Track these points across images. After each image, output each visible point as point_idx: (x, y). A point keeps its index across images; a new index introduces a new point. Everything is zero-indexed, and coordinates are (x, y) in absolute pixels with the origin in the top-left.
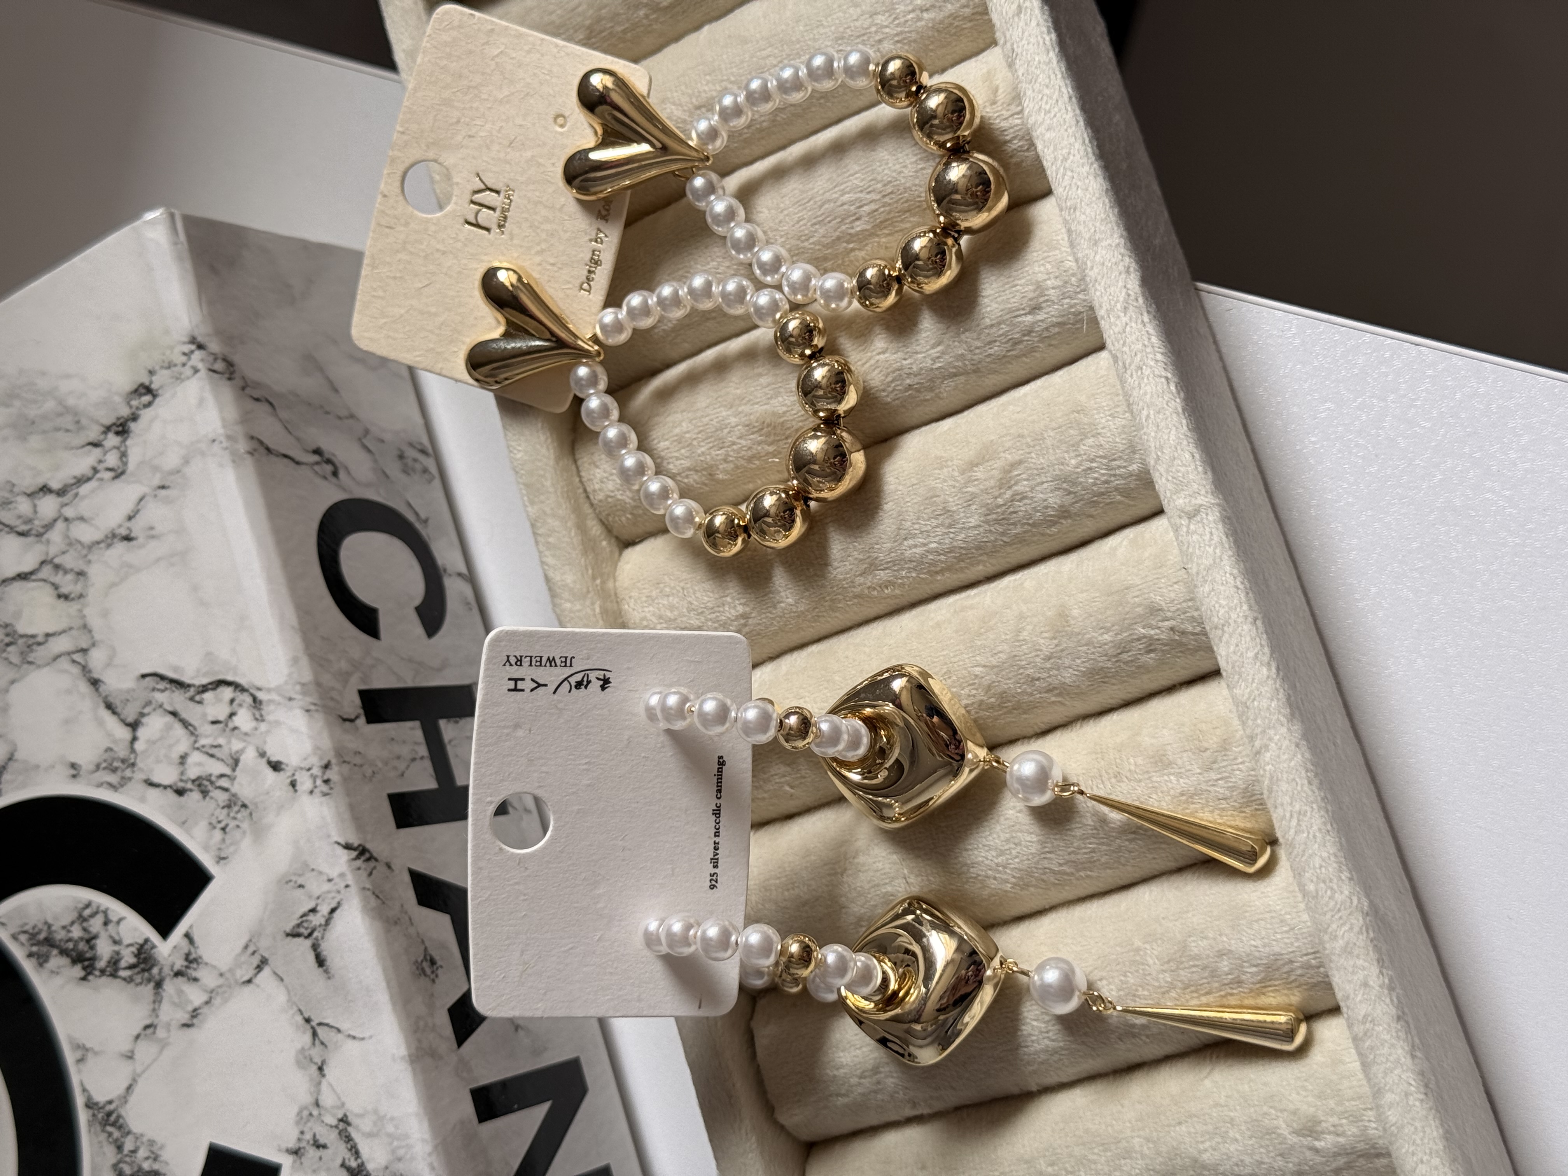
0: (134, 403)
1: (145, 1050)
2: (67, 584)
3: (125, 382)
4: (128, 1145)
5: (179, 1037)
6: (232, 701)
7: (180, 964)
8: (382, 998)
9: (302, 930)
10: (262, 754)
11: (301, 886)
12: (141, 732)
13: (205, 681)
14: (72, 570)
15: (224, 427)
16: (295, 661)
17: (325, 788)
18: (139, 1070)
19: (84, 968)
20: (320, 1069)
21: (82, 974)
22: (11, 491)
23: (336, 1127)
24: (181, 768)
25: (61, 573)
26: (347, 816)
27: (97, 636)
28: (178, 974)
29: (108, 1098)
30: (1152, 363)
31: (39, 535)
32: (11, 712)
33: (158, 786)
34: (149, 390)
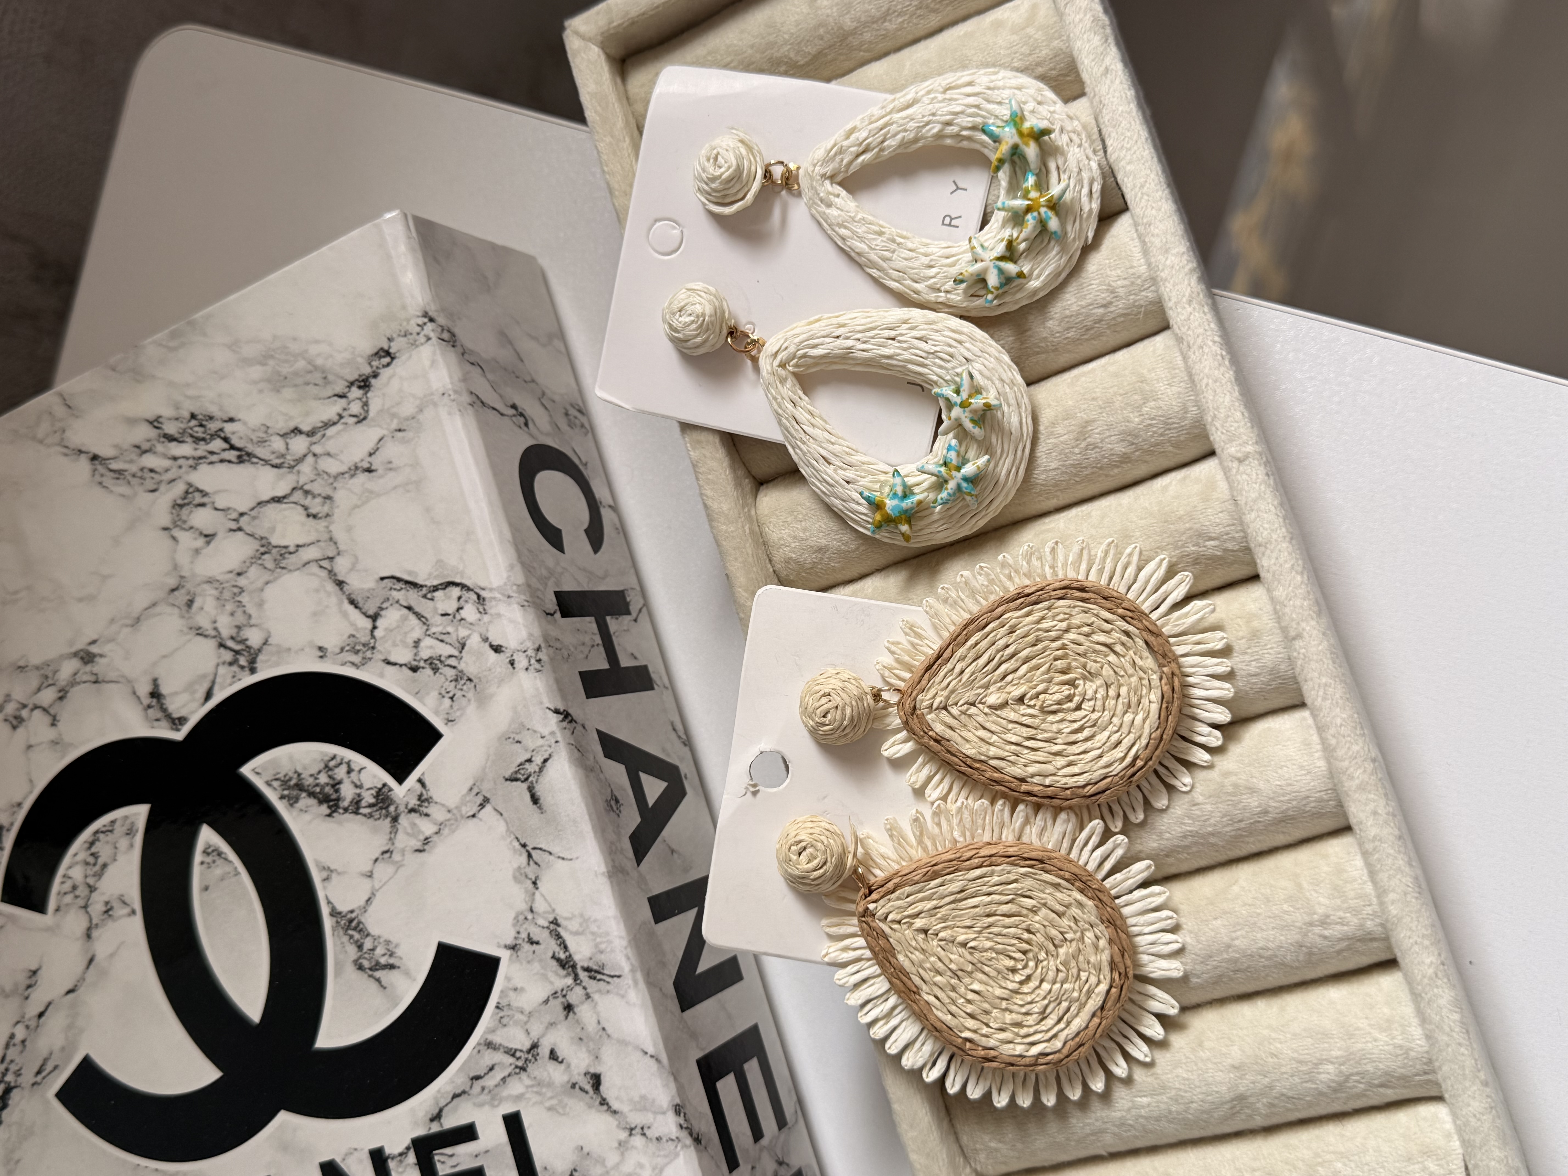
0: (375, 363)
1: (383, 871)
2: (316, 506)
3: (367, 347)
4: (368, 944)
5: (413, 861)
6: (459, 598)
7: (413, 802)
8: (586, 827)
9: (520, 776)
10: (485, 640)
11: (519, 742)
12: (379, 623)
13: (435, 583)
14: (319, 495)
15: (452, 383)
16: (512, 567)
17: (538, 666)
18: (377, 887)
19: (329, 807)
20: (534, 883)
21: (328, 811)
22: (266, 432)
23: (548, 928)
24: (415, 651)
25: (310, 497)
26: (555, 687)
27: (342, 547)
28: (412, 810)
29: (350, 908)
30: (1210, 344)
31: (291, 467)
32: (266, 606)
33: (395, 664)
34: (388, 353)
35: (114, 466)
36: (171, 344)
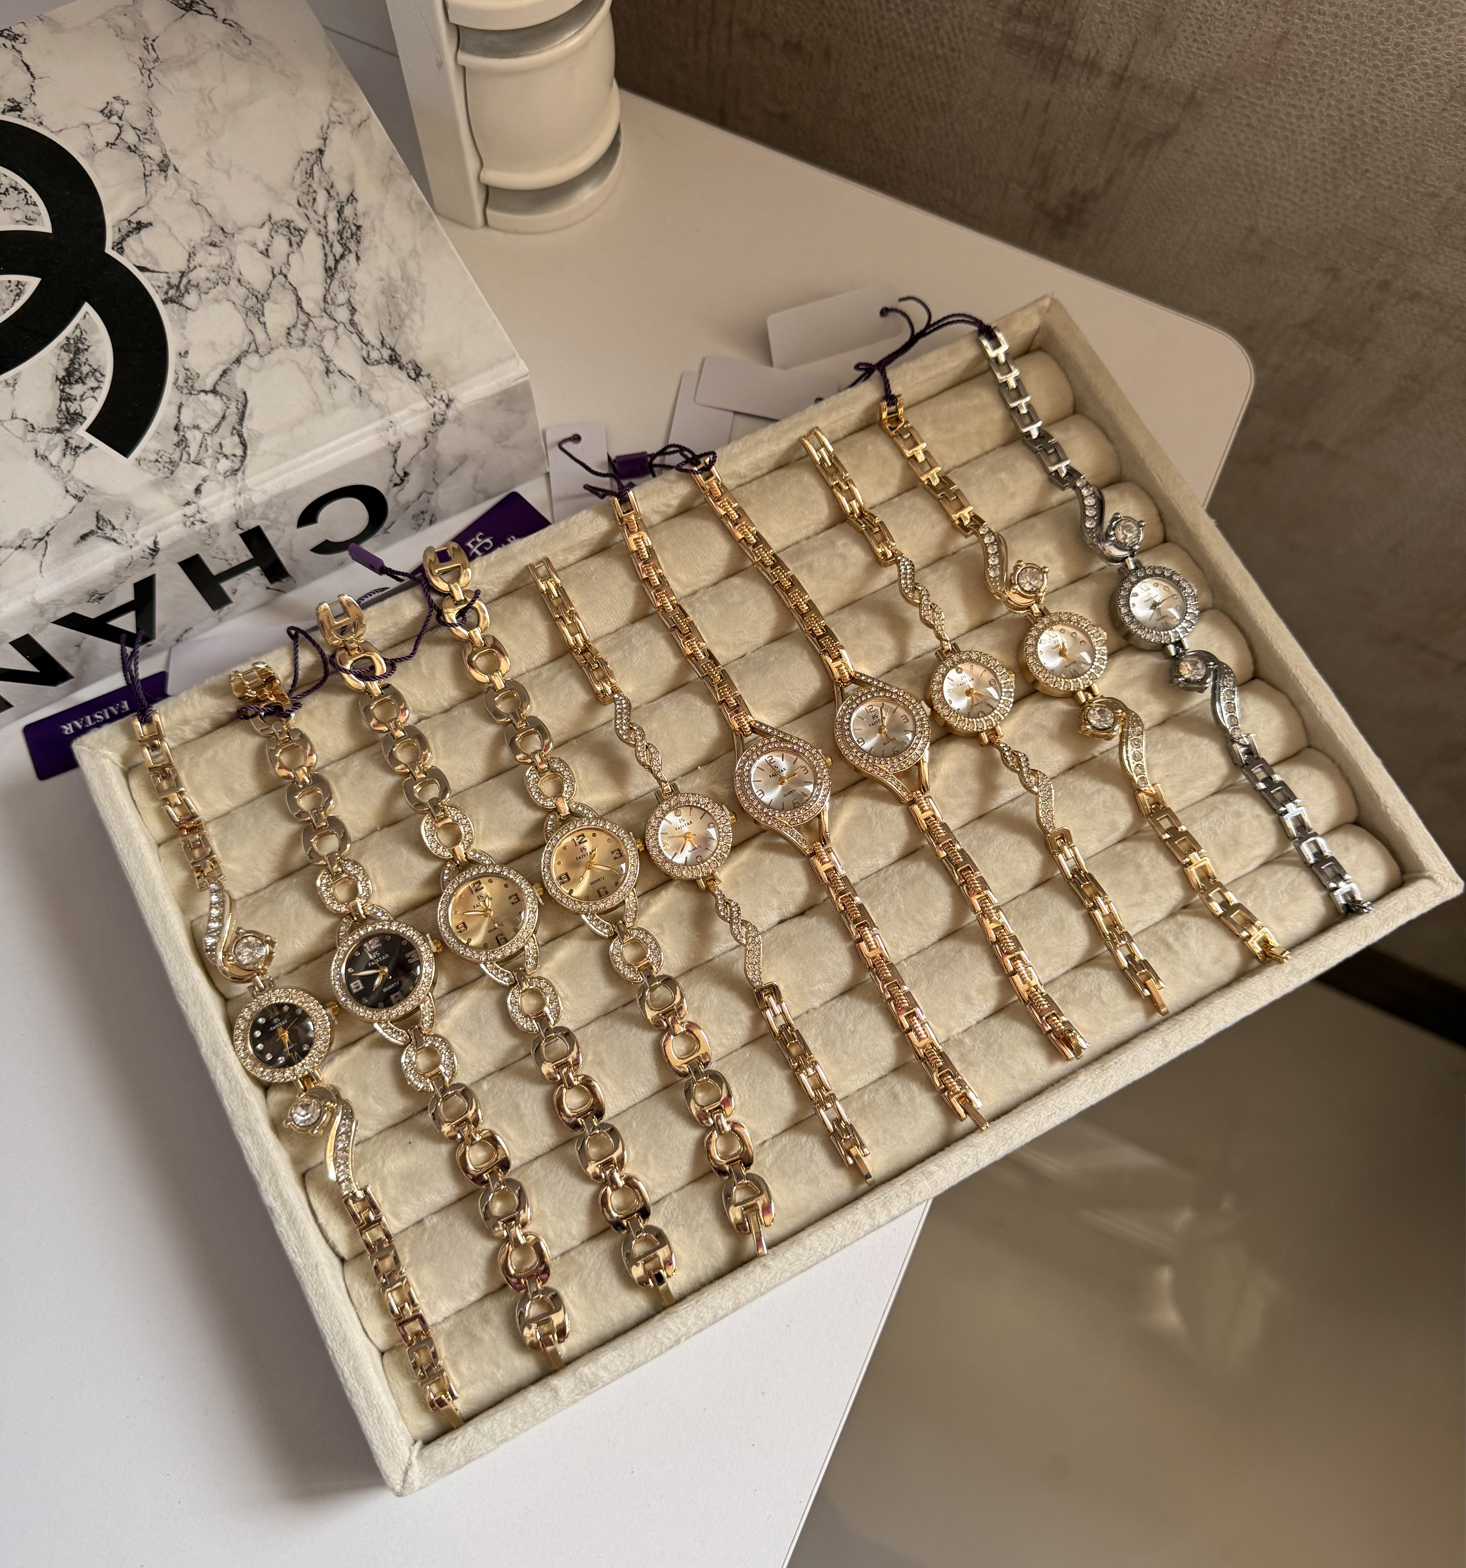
0: (410, 366)
1: (17, 427)
2: (297, 334)
3: (422, 357)
5: (27, 449)
6: (234, 455)
7: (73, 443)
8: (68, 580)
9: (101, 522)
10: (204, 480)
11: (127, 518)
12: (211, 396)
13: (245, 435)
14: (305, 335)
16: (267, 493)
17: (188, 524)
19: (63, 378)
20: (20, 547)
21: (60, 377)
22: (351, 287)
24: (191, 427)
25: (303, 328)
26: (176, 539)
27: (266, 358)
28: (67, 442)
31: (325, 310)
32: (216, 305)
33: (179, 412)
34: (418, 375)
35: (316, 169)
36: (413, 203)
